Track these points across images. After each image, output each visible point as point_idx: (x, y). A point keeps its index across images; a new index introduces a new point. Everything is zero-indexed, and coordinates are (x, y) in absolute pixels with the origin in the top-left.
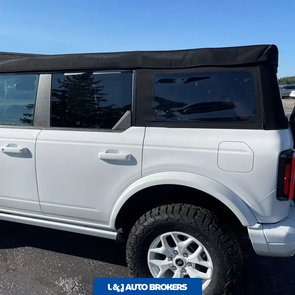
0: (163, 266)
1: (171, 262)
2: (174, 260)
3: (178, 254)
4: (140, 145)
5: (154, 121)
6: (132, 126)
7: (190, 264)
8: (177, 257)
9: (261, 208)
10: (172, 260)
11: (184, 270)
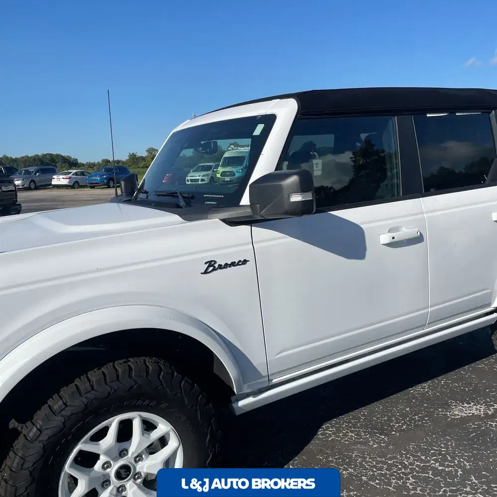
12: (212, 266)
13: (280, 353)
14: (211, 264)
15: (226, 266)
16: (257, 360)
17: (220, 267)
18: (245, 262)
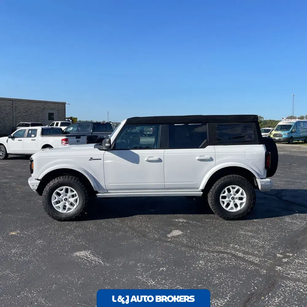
0: (227, 201)
1: (229, 199)
2: (231, 198)
3: (232, 195)
4: (214, 153)
5: (217, 143)
6: (208, 145)
7: (236, 198)
8: (232, 196)
9: (262, 174)
10: (229, 198)
11: (234, 202)
12: (91, 159)
13: (110, 184)
14: (91, 158)
15: (95, 159)
16: (102, 184)
17: (94, 159)
18: (100, 159)
